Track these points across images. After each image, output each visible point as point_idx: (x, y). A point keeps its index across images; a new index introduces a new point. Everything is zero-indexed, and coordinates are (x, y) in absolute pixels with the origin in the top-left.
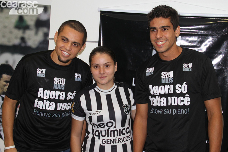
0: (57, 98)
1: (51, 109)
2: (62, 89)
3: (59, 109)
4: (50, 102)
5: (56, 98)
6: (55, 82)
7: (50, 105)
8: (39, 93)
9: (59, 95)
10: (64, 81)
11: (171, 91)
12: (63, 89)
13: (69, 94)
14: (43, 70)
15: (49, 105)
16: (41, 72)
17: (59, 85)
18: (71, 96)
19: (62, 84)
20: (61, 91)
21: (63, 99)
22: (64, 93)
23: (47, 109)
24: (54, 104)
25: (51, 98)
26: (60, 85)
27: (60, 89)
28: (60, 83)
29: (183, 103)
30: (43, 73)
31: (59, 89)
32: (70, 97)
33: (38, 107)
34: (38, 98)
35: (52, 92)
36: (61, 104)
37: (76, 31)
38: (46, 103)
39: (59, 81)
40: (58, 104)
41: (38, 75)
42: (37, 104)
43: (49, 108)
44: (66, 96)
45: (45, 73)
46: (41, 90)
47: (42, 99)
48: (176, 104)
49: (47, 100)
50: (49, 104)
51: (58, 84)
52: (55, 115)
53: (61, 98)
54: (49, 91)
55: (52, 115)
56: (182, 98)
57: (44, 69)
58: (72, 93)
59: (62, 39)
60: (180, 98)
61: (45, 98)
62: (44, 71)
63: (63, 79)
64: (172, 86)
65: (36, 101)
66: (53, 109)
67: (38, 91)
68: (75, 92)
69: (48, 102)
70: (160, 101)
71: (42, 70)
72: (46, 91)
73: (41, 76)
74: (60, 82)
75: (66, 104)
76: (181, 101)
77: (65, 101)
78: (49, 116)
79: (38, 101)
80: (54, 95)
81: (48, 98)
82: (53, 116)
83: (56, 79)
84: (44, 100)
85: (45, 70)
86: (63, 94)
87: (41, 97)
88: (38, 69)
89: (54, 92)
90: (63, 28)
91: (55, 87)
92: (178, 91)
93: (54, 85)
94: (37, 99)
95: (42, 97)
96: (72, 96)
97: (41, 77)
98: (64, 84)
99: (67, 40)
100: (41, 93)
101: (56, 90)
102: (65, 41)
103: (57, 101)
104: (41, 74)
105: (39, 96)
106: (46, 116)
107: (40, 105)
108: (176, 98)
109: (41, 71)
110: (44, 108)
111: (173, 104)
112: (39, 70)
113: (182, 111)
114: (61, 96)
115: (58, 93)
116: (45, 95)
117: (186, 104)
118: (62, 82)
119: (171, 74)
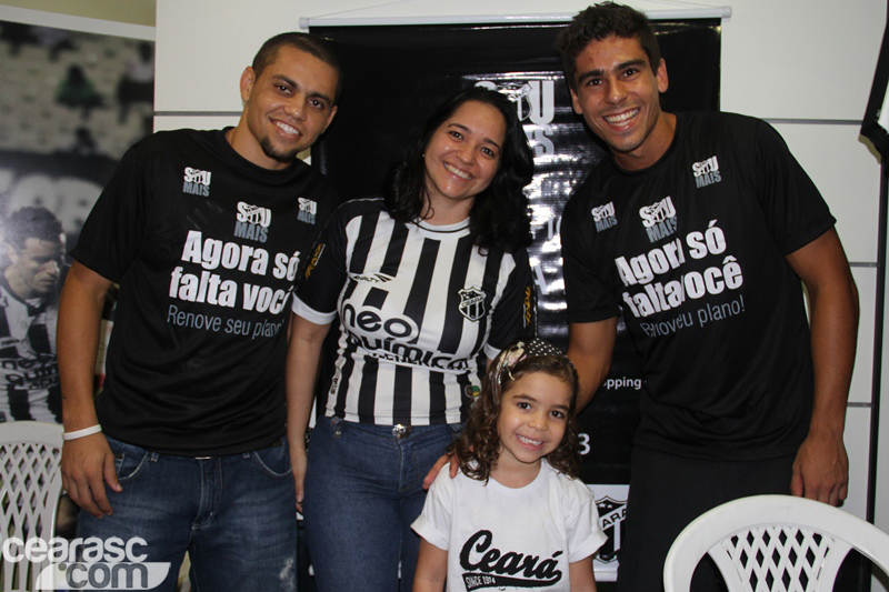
0: (243, 268)
1: (223, 303)
2: (261, 240)
3: (248, 306)
4: (223, 279)
5: (240, 269)
6: (239, 216)
7: (222, 288)
8: (188, 246)
9: (251, 259)
10: (266, 216)
12: (263, 240)
13: (280, 257)
14: (204, 173)
15: (219, 291)
16: (198, 179)
17: (252, 227)
18: (287, 265)
19: (262, 223)
20: (256, 245)
21: (263, 272)
22: (265, 254)
23: (212, 300)
24: (233, 285)
25: (226, 265)
26: (256, 225)
27: (254, 241)
28: (254, 220)
29: (721, 285)
30: (204, 182)
31: (252, 238)
32: (283, 268)
33: (183, 296)
34: (183, 263)
35: (229, 245)
36: (256, 288)
37: (317, 60)
38: (209, 284)
39: (253, 212)
40: (247, 287)
41: (187, 189)
42: (180, 285)
43: (217, 298)
44: (271, 265)
45: (208, 183)
46: (194, 236)
47: (195, 269)
48: (701, 293)
49: (213, 272)
50: (219, 286)
51: (248, 222)
52: (233, 325)
53: (254, 270)
54: (220, 243)
55: (224, 325)
56: (717, 273)
57: (208, 170)
58: (290, 256)
59: (276, 86)
60: (708, 272)
61: (205, 265)
62: (206, 177)
63: (265, 209)
65: (177, 273)
66: (231, 303)
67: (184, 240)
68: (297, 253)
69: (216, 279)
71: (199, 175)
72: (209, 242)
73: (196, 192)
74: (254, 216)
75: (268, 290)
76: (716, 280)
77: (268, 281)
78: (216, 327)
79: (183, 273)
80: (234, 255)
81: (215, 265)
82: (229, 329)
83: (242, 206)
84: (205, 274)
85: (209, 174)
86: (262, 256)
87: (194, 261)
88: (188, 170)
89: (235, 246)
90: (276, 54)
91: (239, 231)
92: (698, 251)
93: (238, 225)
94: (179, 269)
95: (196, 260)
96: (291, 267)
97: (195, 195)
98: (268, 224)
99: (293, 86)
100: (195, 246)
101: (241, 242)
102: (287, 91)
103: (242, 277)
104: (196, 186)
105: (185, 258)
106: (208, 328)
107: (188, 287)
108: (696, 275)
109: (196, 175)
110: (201, 299)
111: (693, 295)
112: (190, 174)
113: (726, 308)
114: (255, 263)
115: (248, 251)
116: (206, 257)
117: (731, 286)
118: (260, 219)
119: (667, 206)
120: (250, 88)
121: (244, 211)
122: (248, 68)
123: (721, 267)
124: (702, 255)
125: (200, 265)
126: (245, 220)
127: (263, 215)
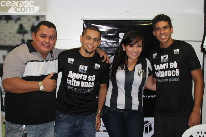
0: (81, 78)
1: (77, 86)
2: (85, 73)
3: (83, 86)
4: (77, 81)
5: (80, 79)
6: (80, 68)
8: (69, 74)
9: (83, 77)
10: (86, 68)
11: (167, 67)
13: (90, 76)
15: (76, 83)
16: (71, 60)
17: (83, 70)
18: (91, 78)
19: (85, 69)
20: (84, 74)
21: (85, 79)
22: (86, 76)
23: (74, 85)
24: (79, 82)
25: (77, 78)
28: (83, 69)
31: (83, 72)
34: (69, 78)
36: (84, 82)
39: (83, 67)
40: (82, 82)
41: (69, 63)
42: (68, 82)
44: (87, 78)
46: (70, 72)
47: (71, 79)
49: (74, 79)
51: (82, 69)
53: (83, 79)
54: (76, 73)
57: (73, 58)
58: (92, 76)
59: (87, 38)
60: (173, 71)
61: (73, 78)
62: (73, 60)
63: (86, 66)
64: (167, 64)
66: (79, 86)
67: (68, 73)
68: (94, 75)
69: (75, 81)
70: (161, 74)
71: (71, 59)
72: (73, 73)
73: (71, 63)
74: (83, 68)
75: (87, 83)
77: (87, 81)
78: (76, 90)
79: (69, 79)
80: (79, 76)
81: (75, 78)
82: (79, 91)
83: (81, 66)
84: (73, 80)
88: (69, 59)
89: (79, 74)
91: (80, 71)
95: (71, 77)
101: (80, 73)
102: (89, 39)
104: (71, 62)
105: (69, 76)
106: (74, 90)
107: (70, 82)
110: (72, 85)
112: (70, 59)
113: (175, 79)
114: (83, 78)
115: (82, 75)
116: (73, 76)
117: (177, 75)
118: (84, 68)
119: (167, 56)
120: (82, 39)
121: (81, 67)
122: (81, 35)
123: (175, 71)
124: (172, 68)
125: (72, 78)
126: (81, 69)
127: (85, 68)
